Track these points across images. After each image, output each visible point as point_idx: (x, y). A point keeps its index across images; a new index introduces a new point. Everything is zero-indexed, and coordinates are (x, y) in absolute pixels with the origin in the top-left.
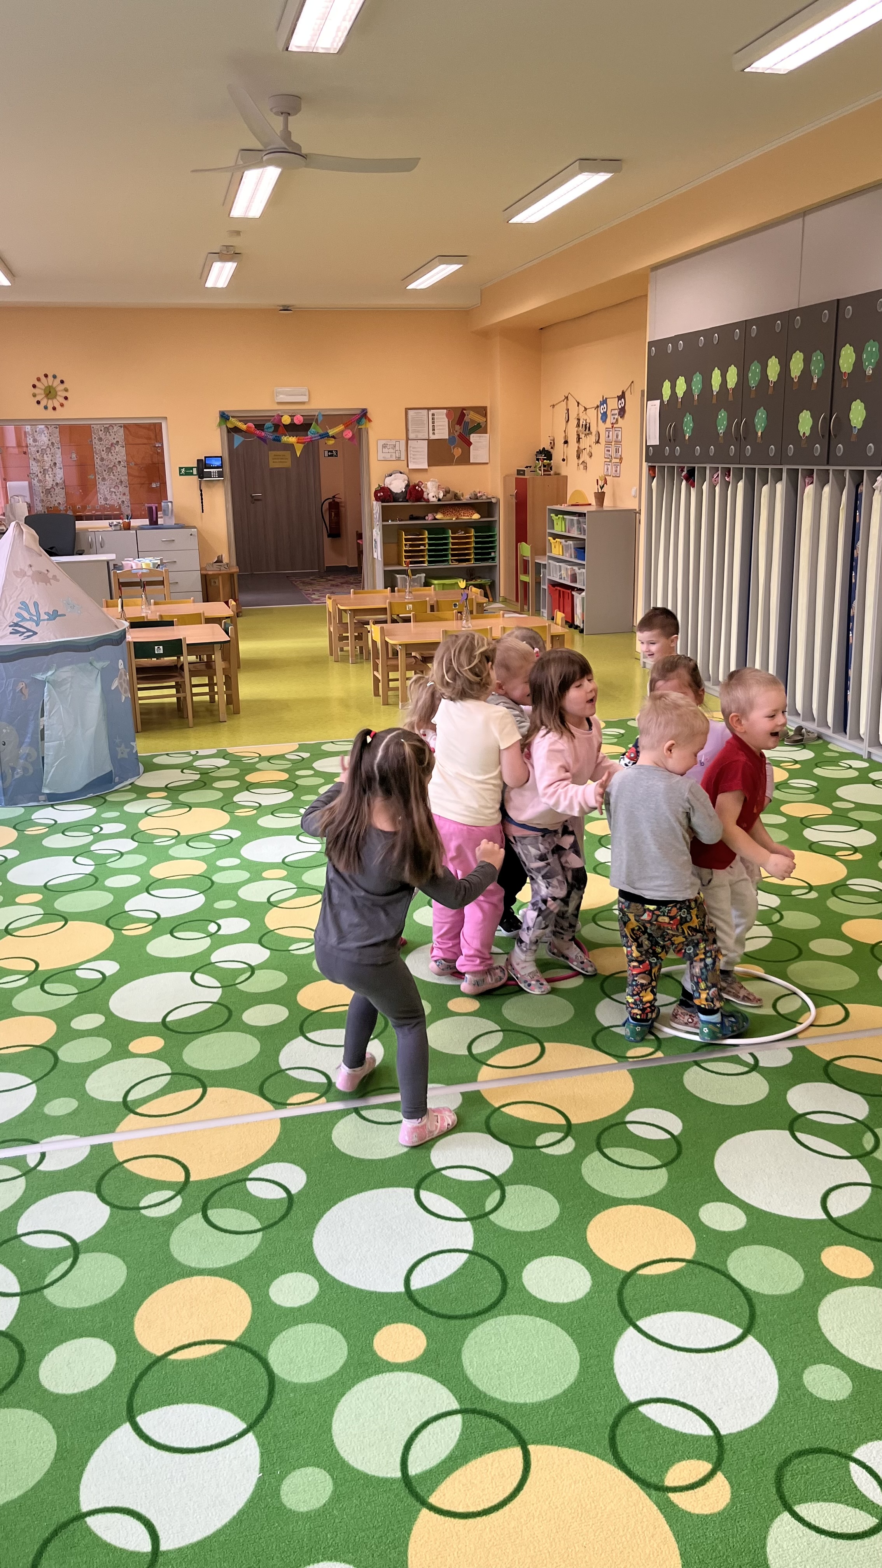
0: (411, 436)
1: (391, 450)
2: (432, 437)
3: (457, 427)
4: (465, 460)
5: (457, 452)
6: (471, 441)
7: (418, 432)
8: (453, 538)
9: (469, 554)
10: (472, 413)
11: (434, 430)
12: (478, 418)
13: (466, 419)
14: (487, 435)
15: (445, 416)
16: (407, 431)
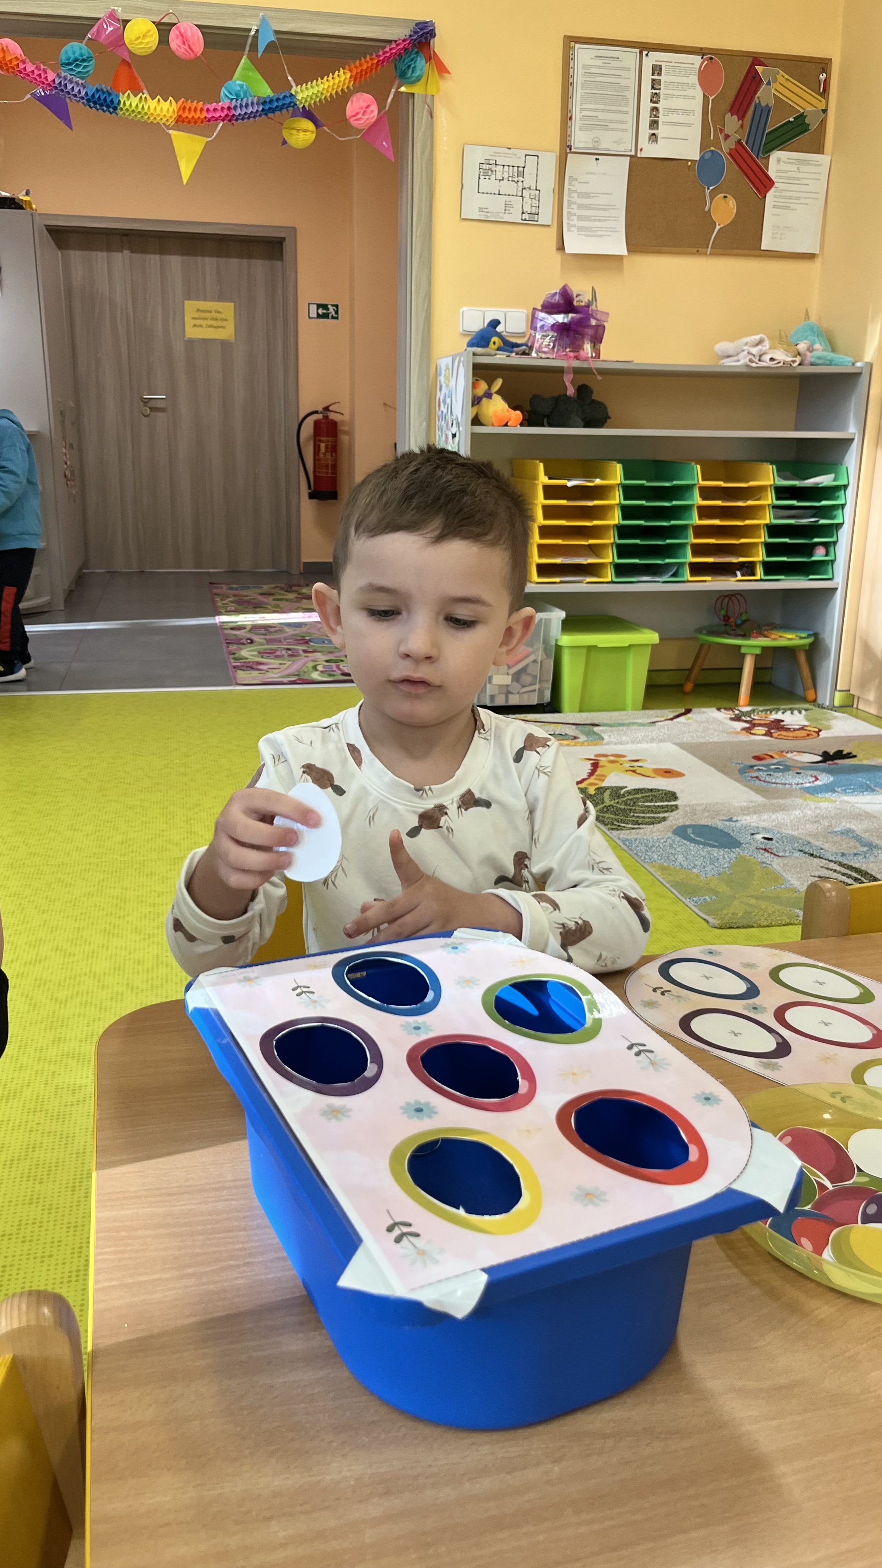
0: (580, 139)
1: (509, 187)
2: (650, 151)
3: (732, 123)
4: (745, 238)
5: (723, 210)
6: (772, 173)
7: (604, 127)
8: (706, 493)
9: (747, 549)
10: (782, 76)
11: (654, 124)
12: (800, 98)
13: (764, 96)
14: (823, 159)
15: (694, 79)
16: (566, 118)
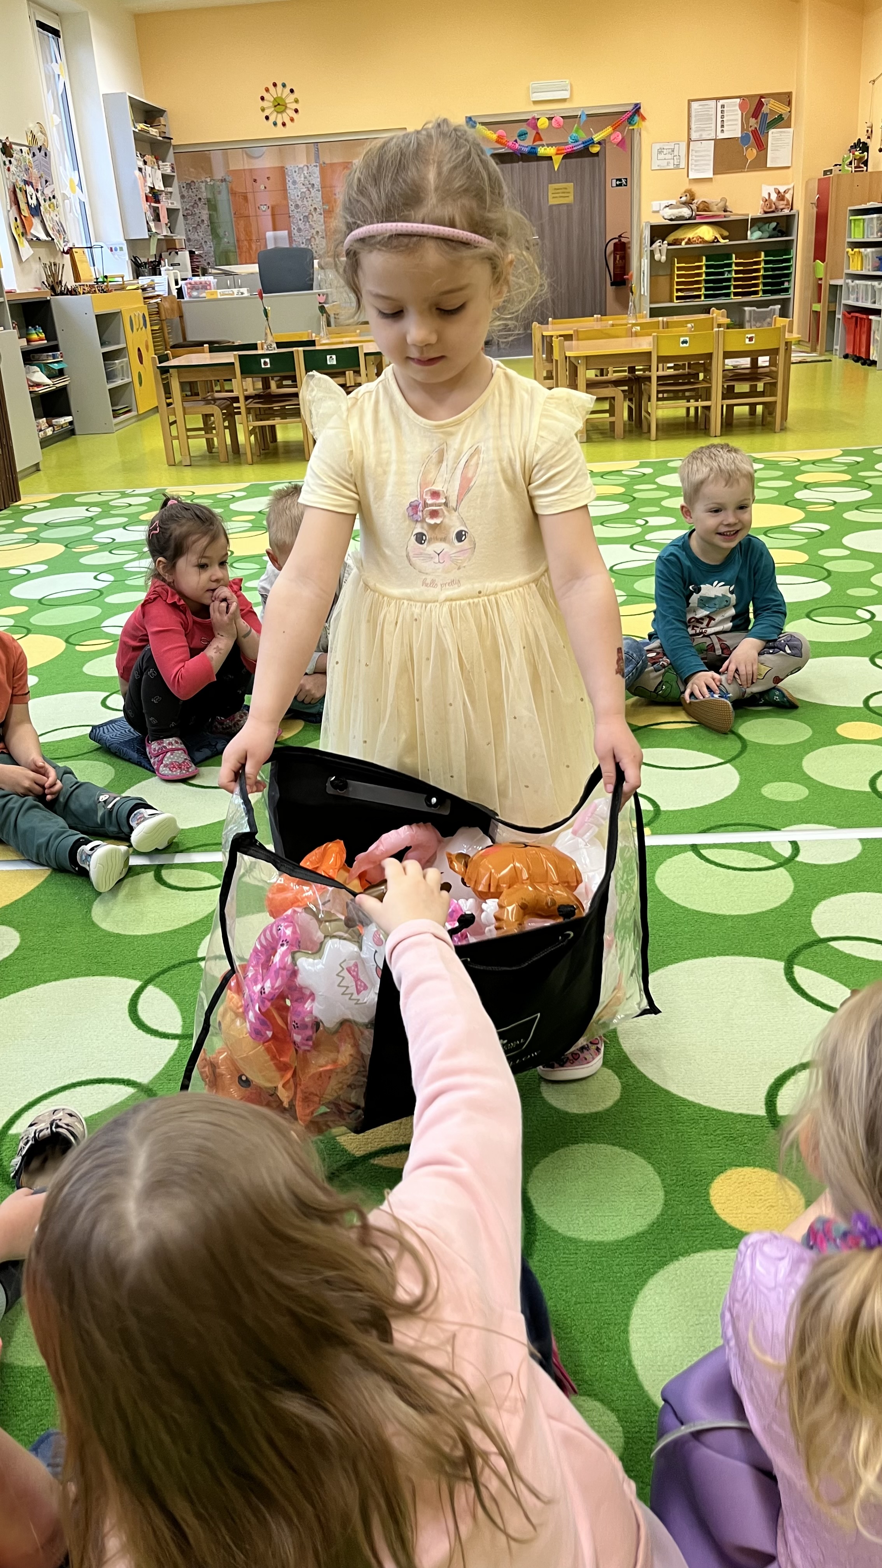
0: (694, 136)
1: (668, 156)
2: (721, 136)
3: (753, 121)
4: (760, 164)
5: (752, 153)
6: (769, 138)
7: (703, 130)
8: (737, 264)
9: (756, 285)
10: (772, 101)
11: (722, 126)
12: (781, 109)
13: (765, 110)
14: (791, 130)
15: (738, 108)
16: (689, 128)
